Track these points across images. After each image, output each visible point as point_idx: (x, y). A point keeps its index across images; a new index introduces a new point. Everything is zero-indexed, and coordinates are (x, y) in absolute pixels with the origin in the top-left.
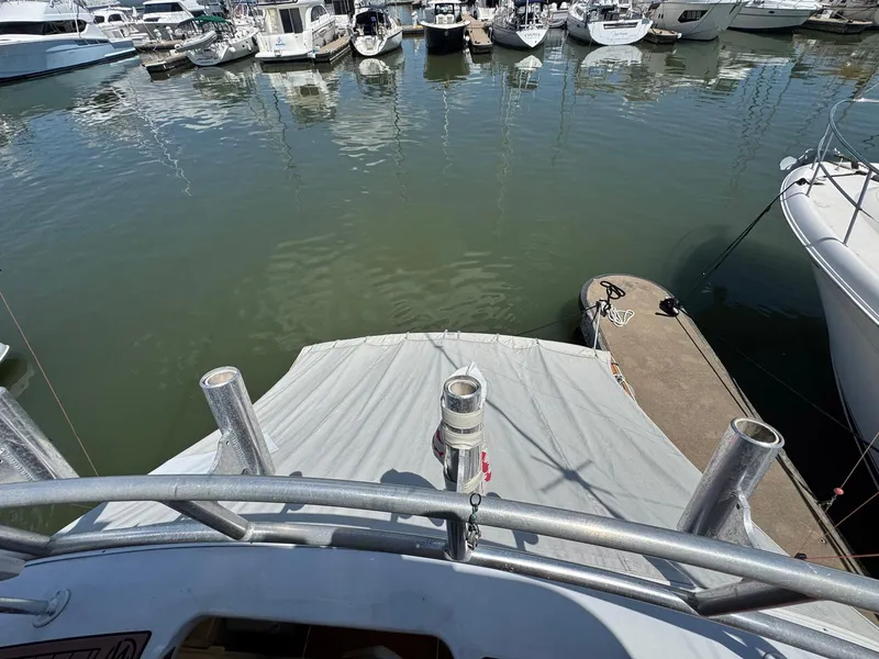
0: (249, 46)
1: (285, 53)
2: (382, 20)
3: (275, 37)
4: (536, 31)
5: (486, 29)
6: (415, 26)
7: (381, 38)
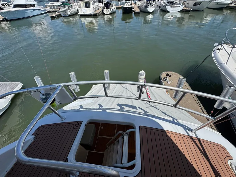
0: (76, 11)
1: (86, 13)
2: (111, 5)
3: (83, 9)
4: (152, 8)
5: (138, 7)
6: (119, 6)
7: (111, 9)
